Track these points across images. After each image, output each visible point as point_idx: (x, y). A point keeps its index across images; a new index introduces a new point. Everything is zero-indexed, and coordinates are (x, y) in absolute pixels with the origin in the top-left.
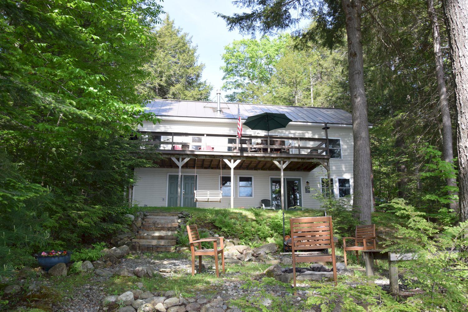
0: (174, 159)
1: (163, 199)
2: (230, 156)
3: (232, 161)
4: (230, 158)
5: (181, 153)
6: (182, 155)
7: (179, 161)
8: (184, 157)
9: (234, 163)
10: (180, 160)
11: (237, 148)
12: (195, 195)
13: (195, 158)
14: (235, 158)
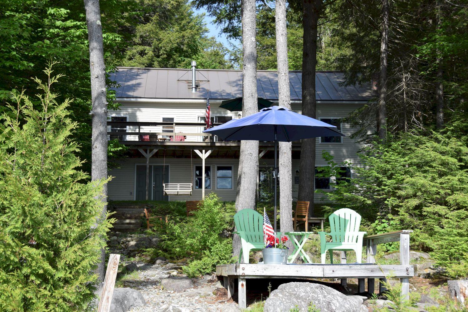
0: (141, 151)
1: (131, 193)
2: (202, 146)
3: (204, 151)
4: (201, 148)
5: (149, 144)
6: (150, 146)
7: (146, 153)
8: (152, 148)
9: (205, 153)
10: (148, 151)
11: (209, 137)
12: (164, 188)
13: (163, 149)
14: (206, 148)
